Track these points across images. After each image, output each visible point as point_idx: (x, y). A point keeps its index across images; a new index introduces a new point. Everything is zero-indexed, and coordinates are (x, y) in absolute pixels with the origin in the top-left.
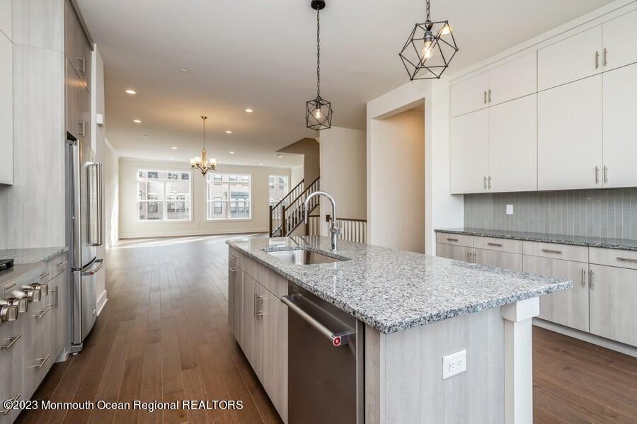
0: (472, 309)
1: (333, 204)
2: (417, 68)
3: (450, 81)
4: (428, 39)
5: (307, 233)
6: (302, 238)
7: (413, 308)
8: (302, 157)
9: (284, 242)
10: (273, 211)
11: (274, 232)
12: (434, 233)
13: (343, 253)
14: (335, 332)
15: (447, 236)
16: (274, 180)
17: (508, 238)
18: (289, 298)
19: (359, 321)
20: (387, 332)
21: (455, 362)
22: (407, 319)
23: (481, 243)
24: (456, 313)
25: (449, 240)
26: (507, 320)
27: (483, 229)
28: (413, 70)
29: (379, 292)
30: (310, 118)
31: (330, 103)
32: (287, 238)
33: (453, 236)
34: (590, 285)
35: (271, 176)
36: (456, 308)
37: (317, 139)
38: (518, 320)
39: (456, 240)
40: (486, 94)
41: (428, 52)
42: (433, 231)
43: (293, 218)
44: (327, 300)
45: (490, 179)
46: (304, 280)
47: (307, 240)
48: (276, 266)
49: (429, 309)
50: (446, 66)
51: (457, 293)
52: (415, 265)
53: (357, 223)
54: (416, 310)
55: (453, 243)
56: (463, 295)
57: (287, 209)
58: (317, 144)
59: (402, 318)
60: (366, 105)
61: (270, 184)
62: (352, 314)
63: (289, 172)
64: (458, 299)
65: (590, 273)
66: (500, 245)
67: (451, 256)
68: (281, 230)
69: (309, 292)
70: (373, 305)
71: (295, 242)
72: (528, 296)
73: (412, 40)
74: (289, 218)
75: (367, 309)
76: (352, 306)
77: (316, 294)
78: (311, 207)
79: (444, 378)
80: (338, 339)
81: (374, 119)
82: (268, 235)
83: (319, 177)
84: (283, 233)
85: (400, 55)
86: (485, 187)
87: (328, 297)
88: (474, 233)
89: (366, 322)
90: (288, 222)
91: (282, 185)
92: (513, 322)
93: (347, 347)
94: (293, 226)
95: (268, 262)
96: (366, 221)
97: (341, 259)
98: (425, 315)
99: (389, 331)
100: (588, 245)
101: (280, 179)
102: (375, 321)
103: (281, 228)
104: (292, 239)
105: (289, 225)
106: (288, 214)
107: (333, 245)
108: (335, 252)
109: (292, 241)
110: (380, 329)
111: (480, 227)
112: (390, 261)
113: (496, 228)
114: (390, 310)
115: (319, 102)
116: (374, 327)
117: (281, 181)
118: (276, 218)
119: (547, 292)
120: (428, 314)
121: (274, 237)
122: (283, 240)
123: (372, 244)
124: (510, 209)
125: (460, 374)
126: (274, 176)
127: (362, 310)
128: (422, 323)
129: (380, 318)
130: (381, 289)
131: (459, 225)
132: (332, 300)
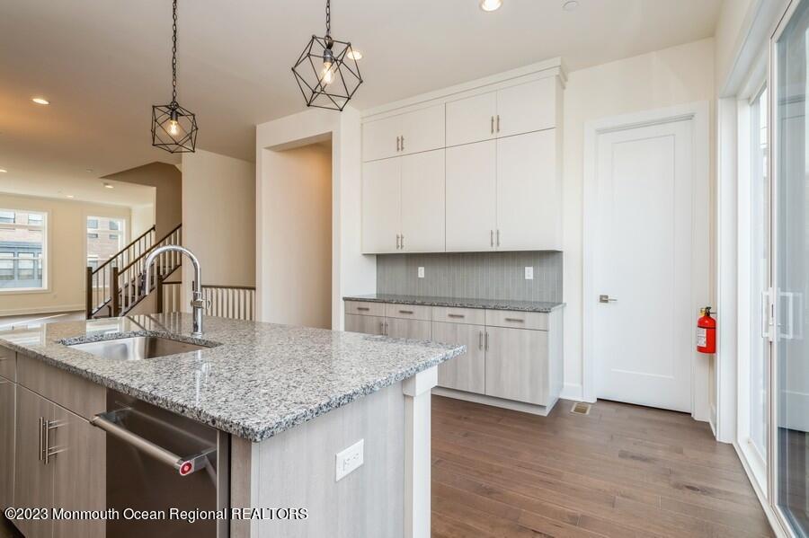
0: (369, 390)
1: (195, 265)
2: (314, 93)
3: (362, 118)
4: (328, 60)
5: (160, 309)
6: (151, 318)
7: (298, 400)
8: (151, 191)
9: (118, 326)
10: (94, 276)
11: (95, 310)
12: (342, 302)
13: (210, 337)
14: (183, 455)
15: (357, 304)
16: (97, 224)
17: (418, 304)
18: (106, 417)
19: (221, 431)
20: (258, 439)
21: (351, 457)
22: (288, 417)
23: (392, 310)
24: (350, 398)
25: (360, 309)
26: (408, 396)
27: (395, 295)
28: (308, 93)
29: (256, 386)
30: (159, 131)
31: (194, 115)
32: (122, 319)
33: (364, 305)
34: (486, 347)
35: (90, 218)
36: (351, 392)
37: (177, 166)
38: (417, 394)
39: (367, 309)
40: (398, 140)
41: (328, 75)
42: (342, 300)
43: (134, 286)
44: (173, 410)
45: (402, 237)
46: (135, 385)
47: (161, 321)
48: (83, 367)
49: (318, 399)
50: (349, 99)
51: (355, 373)
52: (311, 344)
53: (242, 291)
54: (301, 403)
55: (364, 313)
56: (361, 374)
57: (123, 272)
58: (179, 174)
59: (281, 416)
60: (255, 128)
61: (90, 231)
62: (210, 424)
63: (127, 214)
64: (354, 381)
65: (486, 335)
66: (411, 313)
67: (362, 330)
68: (110, 308)
69: (143, 402)
70: (243, 405)
71: (138, 324)
72: (426, 366)
73: (309, 55)
74: (127, 286)
75: (234, 413)
76: (211, 413)
77: (155, 402)
78: (167, 269)
79: (338, 479)
80: (189, 465)
81: (269, 148)
82: (83, 317)
83: (181, 225)
84: (114, 310)
85: (293, 69)
86: (398, 247)
87: (173, 405)
88: (386, 299)
89: (231, 430)
90: (123, 293)
91: (113, 233)
92: (412, 398)
93: (203, 474)
94: (133, 299)
95: (69, 362)
96: (254, 289)
97: (207, 344)
98: (312, 407)
99: (262, 437)
100: (485, 308)
101: (111, 224)
102: (243, 428)
103: (111, 304)
104: (133, 320)
105: (127, 298)
106: (123, 280)
107: (196, 326)
108: (199, 335)
109: (132, 322)
110: (250, 437)
111: (394, 293)
112: (280, 342)
113: (409, 294)
114: (267, 408)
115: (174, 111)
116: (242, 436)
117: (113, 226)
118: (101, 286)
119: (444, 359)
120: (317, 405)
121: (96, 318)
122: (115, 323)
123: (263, 321)
124: (421, 272)
125: (356, 470)
126: (99, 219)
127: (224, 415)
128: (309, 417)
129: (251, 423)
130: (259, 382)
131: (370, 291)
132: (180, 409)
